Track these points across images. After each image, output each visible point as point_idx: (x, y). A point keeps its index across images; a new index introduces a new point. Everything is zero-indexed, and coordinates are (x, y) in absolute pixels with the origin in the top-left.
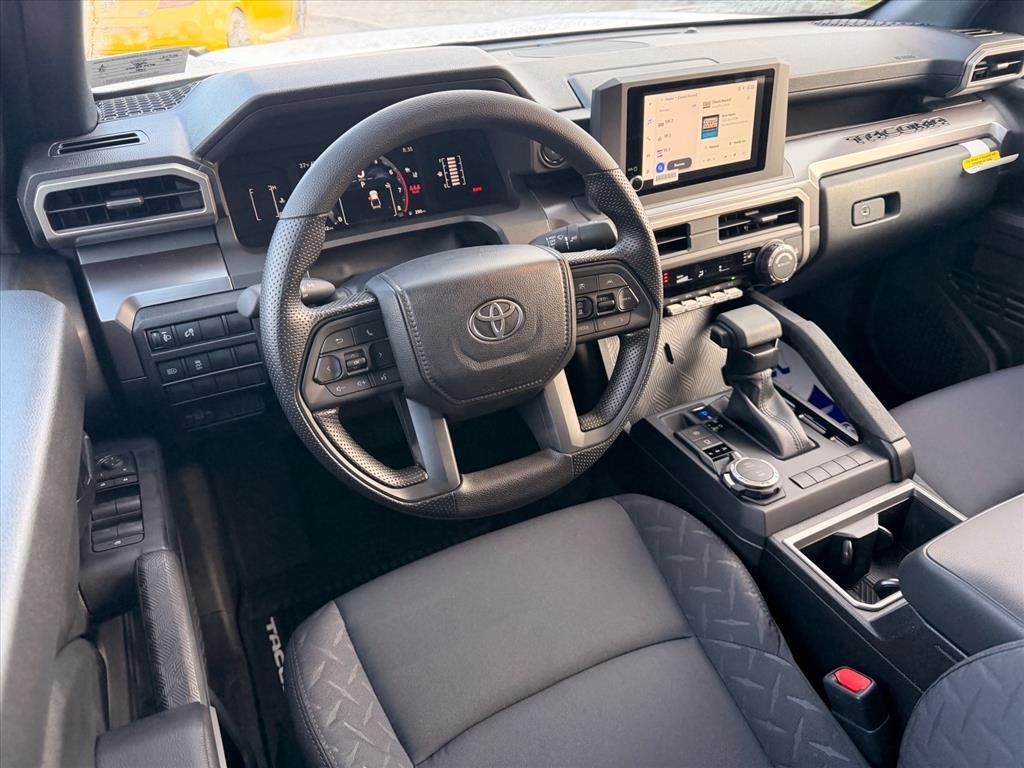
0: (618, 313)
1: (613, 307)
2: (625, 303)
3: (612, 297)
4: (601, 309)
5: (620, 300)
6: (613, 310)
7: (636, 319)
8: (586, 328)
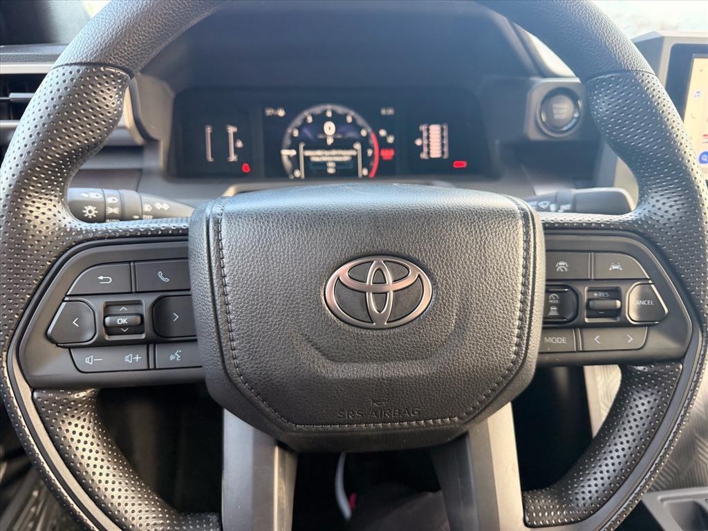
0: (626, 325)
1: (618, 312)
2: (642, 310)
3: (616, 294)
4: (593, 312)
5: (632, 303)
6: (616, 320)
7: (658, 343)
8: (560, 341)
